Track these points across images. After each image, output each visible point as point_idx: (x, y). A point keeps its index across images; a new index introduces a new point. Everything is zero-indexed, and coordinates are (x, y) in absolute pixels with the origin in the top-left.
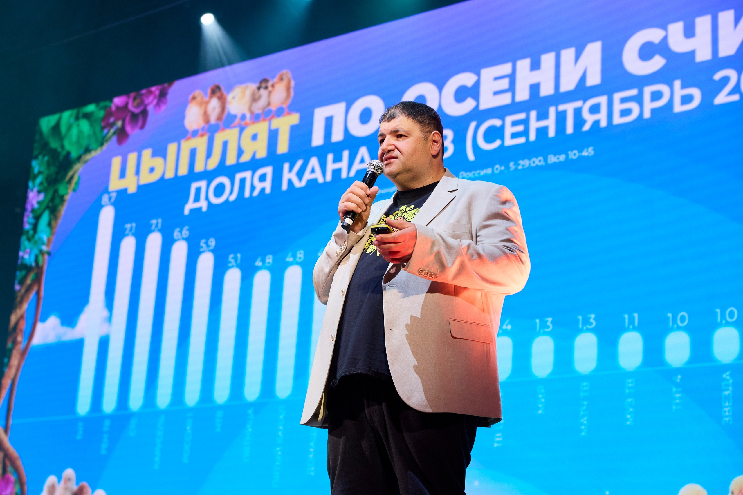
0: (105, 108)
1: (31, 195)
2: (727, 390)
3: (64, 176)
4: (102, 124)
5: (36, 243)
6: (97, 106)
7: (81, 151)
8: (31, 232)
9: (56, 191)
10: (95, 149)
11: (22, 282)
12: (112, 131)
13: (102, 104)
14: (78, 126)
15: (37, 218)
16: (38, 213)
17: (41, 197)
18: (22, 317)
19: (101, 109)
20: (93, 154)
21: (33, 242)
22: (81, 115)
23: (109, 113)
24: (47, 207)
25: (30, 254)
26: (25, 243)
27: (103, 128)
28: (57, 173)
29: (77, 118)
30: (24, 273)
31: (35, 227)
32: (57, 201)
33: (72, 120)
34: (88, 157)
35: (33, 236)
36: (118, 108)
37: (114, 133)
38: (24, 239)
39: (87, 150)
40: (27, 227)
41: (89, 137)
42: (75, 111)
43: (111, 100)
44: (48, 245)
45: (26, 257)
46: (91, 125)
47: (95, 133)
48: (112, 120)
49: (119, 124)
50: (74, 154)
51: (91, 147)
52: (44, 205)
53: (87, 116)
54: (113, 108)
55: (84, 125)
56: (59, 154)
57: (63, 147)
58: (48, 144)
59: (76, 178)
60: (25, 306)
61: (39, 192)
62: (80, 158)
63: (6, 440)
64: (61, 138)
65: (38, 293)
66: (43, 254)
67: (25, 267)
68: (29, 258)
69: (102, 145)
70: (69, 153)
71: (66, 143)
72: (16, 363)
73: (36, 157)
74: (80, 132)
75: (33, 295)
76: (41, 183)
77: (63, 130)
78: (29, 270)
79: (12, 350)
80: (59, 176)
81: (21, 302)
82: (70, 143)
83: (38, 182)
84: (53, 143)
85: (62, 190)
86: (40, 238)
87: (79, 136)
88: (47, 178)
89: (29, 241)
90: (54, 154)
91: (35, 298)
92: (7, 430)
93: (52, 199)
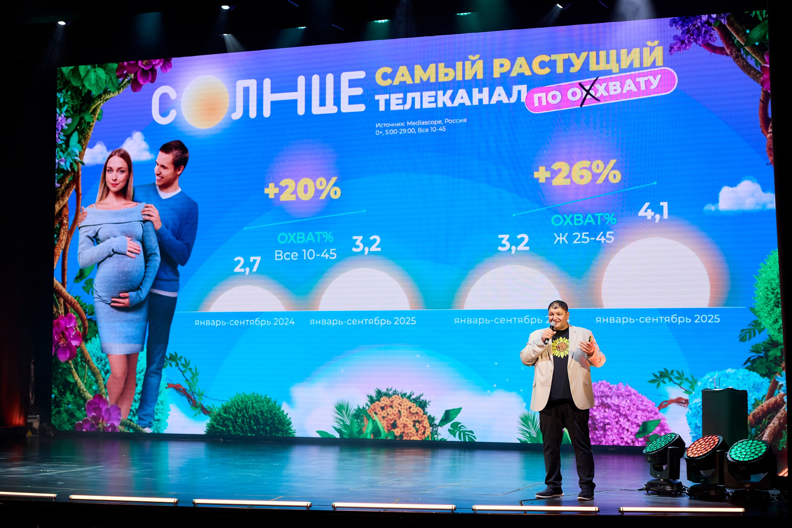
3: (88, 109)
4: (119, 75)
5: (69, 154)
7: (102, 92)
8: (64, 146)
9: (82, 118)
10: (114, 92)
11: (61, 181)
12: (127, 80)
14: (95, 72)
15: (68, 137)
16: (69, 132)
17: (69, 121)
18: (65, 206)
21: (66, 153)
24: (76, 129)
25: (66, 162)
26: (59, 152)
28: (81, 105)
30: (62, 175)
31: (67, 143)
32: (84, 125)
34: (108, 97)
35: (66, 149)
36: (131, 64)
37: (129, 82)
38: (58, 149)
40: (60, 142)
41: (106, 81)
44: (79, 157)
45: (62, 163)
46: (107, 73)
47: (111, 79)
48: (125, 72)
49: (133, 76)
51: (109, 90)
52: (73, 128)
55: (101, 72)
58: (70, 82)
59: (99, 111)
60: (67, 199)
61: (67, 117)
62: (100, 96)
63: (64, 290)
64: (82, 80)
65: (77, 190)
66: (77, 163)
67: (63, 171)
68: (65, 165)
69: (119, 89)
70: (89, 92)
71: (86, 84)
72: (65, 238)
73: (60, 91)
74: (98, 79)
75: (72, 191)
76: (67, 111)
77: (82, 74)
78: (66, 173)
79: (60, 229)
80: (84, 108)
81: (63, 195)
82: (90, 84)
83: (64, 109)
84: (75, 83)
85: (87, 118)
86: (72, 151)
87: (97, 81)
88: (72, 108)
89: (64, 152)
90: (76, 92)
91: (75, 193)
92: (63, 284)
93: (80, 124)
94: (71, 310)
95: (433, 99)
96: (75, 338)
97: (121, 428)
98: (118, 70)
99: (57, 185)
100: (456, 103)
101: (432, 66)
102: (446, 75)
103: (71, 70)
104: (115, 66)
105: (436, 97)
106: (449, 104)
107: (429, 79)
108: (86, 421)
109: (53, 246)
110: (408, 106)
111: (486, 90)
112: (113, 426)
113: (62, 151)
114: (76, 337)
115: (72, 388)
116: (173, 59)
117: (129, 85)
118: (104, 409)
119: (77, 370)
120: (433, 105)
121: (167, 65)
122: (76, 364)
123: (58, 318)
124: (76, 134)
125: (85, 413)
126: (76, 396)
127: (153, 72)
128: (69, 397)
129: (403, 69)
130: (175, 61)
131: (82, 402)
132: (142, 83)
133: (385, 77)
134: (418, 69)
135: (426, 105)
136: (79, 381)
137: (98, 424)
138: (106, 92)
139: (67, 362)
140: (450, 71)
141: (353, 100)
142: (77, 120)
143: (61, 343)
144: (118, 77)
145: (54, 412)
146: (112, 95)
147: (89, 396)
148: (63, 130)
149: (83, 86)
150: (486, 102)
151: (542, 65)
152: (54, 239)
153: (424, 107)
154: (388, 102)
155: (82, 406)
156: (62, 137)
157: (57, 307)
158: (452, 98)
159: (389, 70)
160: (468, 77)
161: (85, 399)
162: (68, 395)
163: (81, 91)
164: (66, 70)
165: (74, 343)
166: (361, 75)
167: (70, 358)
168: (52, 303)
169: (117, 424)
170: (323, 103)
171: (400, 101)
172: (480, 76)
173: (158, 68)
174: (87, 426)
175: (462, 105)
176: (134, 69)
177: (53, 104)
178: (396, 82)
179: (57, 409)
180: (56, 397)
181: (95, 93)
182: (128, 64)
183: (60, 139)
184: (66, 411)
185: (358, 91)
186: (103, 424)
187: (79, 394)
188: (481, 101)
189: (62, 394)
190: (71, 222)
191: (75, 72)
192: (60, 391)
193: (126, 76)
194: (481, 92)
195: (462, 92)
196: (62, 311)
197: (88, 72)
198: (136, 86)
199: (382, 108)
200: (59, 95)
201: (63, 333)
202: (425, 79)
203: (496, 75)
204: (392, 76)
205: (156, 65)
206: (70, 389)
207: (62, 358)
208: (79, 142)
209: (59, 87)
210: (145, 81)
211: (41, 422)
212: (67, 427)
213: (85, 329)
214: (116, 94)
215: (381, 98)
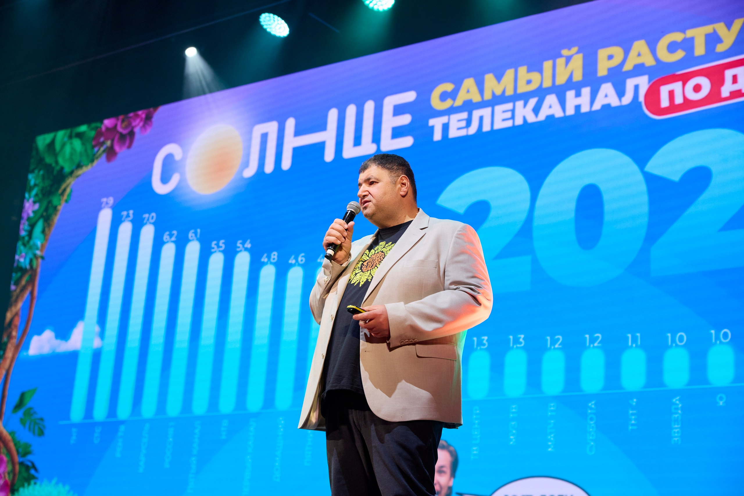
0: (96, 128)
1: (27, 205)
2: (676, 413)
3: (58, 189)
4: (93, 143)
5: (30, 248)
6: (89, 127)
7: (74, 167)
8: (27, 238)
9: (50, 203)
10: (86, 166)
11: (17, 283)
12: (102, 149)
13: (93, 125)
14: (71, 144)
15: (32, 226)
16: (32, 222)
17: (36, 207)
18: (17, 314)
19: (92, 129)
20: (85, 169)
21: (28, 247)
22: (73, 134)
23: (99, 134)
24: (41, 217)
25: (24, 258)
26: (20, 247)
27: (94, 147)
28: (51, 186)
29: (70, 137)
30: (20, 274)
31: (30, 234)
32: (51, 210)
33: (66, 139)
34: (80, 172)
35: (28, 242)
36: (107, 129)
37: (104, 151)
38: (19, 243)
39: (79, 166)
40: (23, 233)
41: (81, 153)
42: (68, 131)
43: (102, 122)
44: (41, 250)
45: (22, 260)
46: (83, 144)
47: (86, 150)
48: (102, 139)
49: (109, 143)
50: (67, 170)
51: (82, 164)
52: (39, 213)
53: (80, 135)
54: (103, 128)
55: (77, 143)
56: (53, 168)
57: (57, 162)
58: (43, 157)
59: (68, 191)
60: (20, 305)
61: (35, 203)
62: (72, 172)
67: (21, 269)
68: (24, 262)
69: (93, 161)
70: (62, 169)
71: (60, 157)
73: (33, 171)
74: (72, 150)
76: (36, 195)
77: (57, 143)
78: (24, 272)
80: (53, 189)
81: (17, 301)
82: (64, 157)
83: (33, 193)
85: (56, 202)
86: (34, 244)
87: (72, 153)
88: (42, 191)
89: (25, 246)
90: (49, 169)
93: (46, 210)
95: (509, 115)
98: (94, 138)
100: (542, 116)
101: (509, 74)
102: (529, 82)
105: (513, 111)
106: (531, 118)
107: (504, 92)
110: (473, 130)
111: (586, 91)
113: (23, 244)
116: (157, 109)
117: (105, 154)
120: (509, 124)
124: (41, 222)
129: (469, 83)
132: (118, 150)
133: (444, 97)
134: (490, 79)
135: (499, 125)
140: (535, 77)
141: (397, 132)
148: (28, 218)
150: (585, 109)
151: (672, 47)
153: (497, 127)
154: (446, 128)
156: (26, 228)
158: (536, 110)
159: (449, 87)
160: (561, 80)
166: (410, 96)
170: (357, 141)
171: (463, 124)
172: (578, 77)
175: (551, 118)
178: (459, 102)
182: (99, 125)
185: (406, 119)
188: (578, 108)
191: (51, 142)
193: (102, 144)
194: (578, 95)
195: (551, 99)
199: (437, 136)
200: (30, 175)
202: (498, 92)
203: (602, 71)
204: (453, 95)
208: (44, 233)
214: (89, 167)
215: (437, 123)
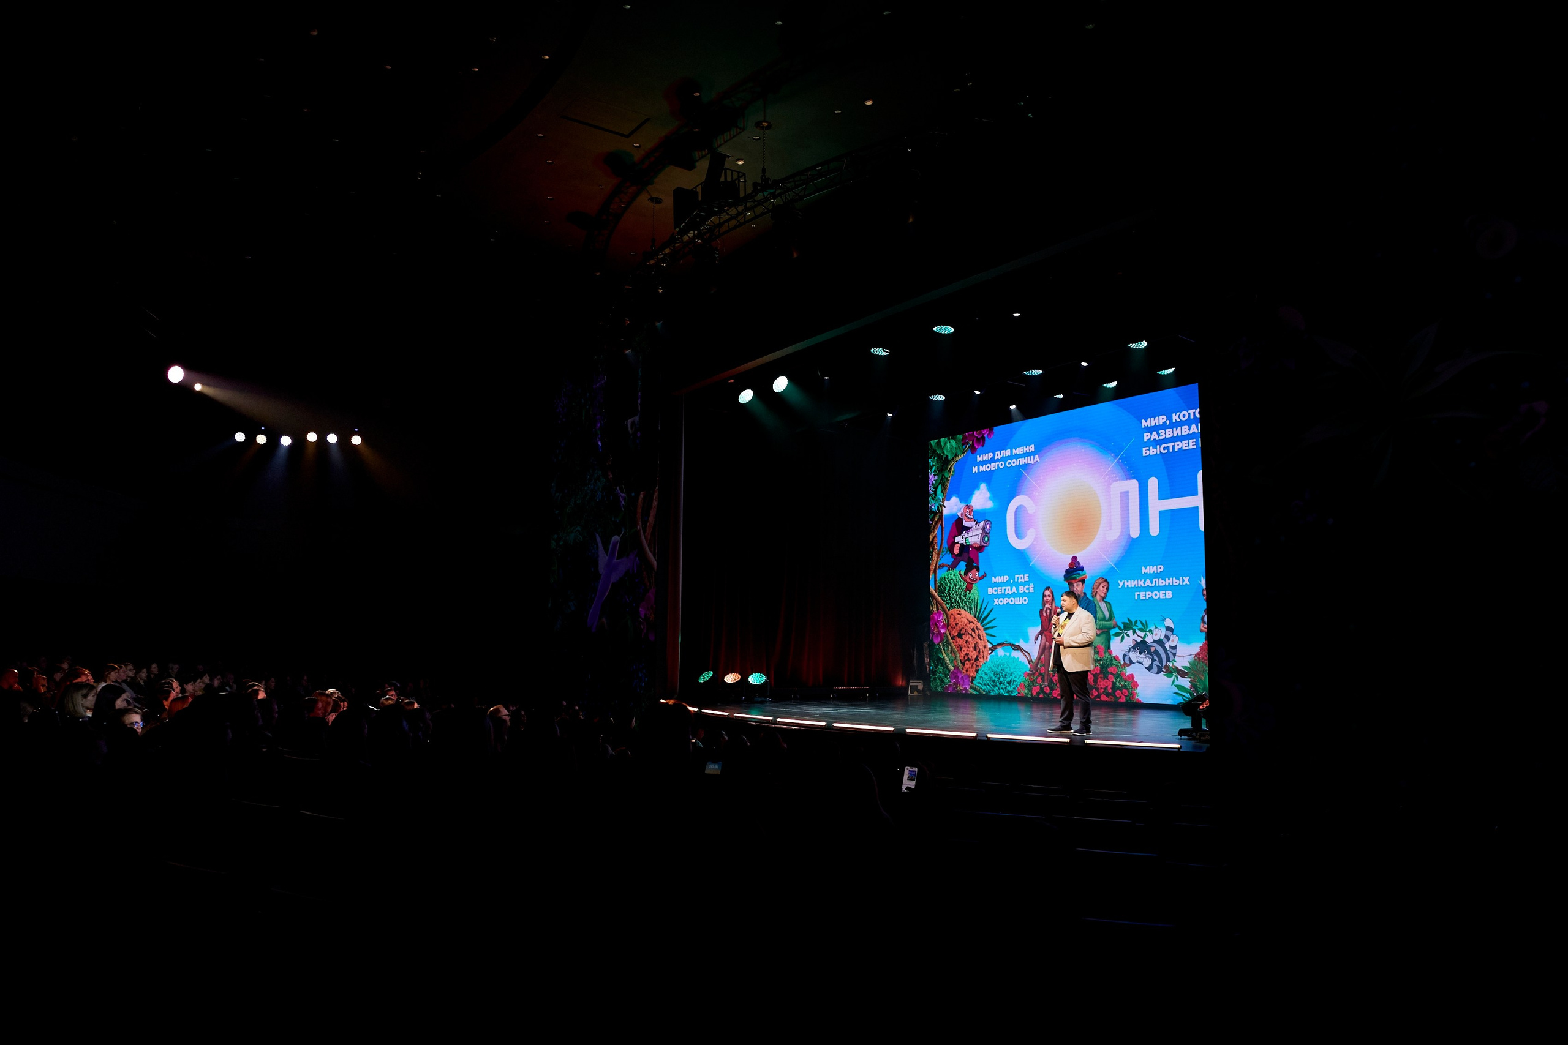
1: (932, 476)
3: (947, 468)
5: (936, 500)
7: (954, 456)
9: (943, 475)
11: (933, 520)
12: (968, 446)
15: (936, 488)
16: (936, 486)
17: (936, 478)
18: (935, 536)
23: (967, 439)
24: (940, 483)
26: (931, 500)
28: (943, 466)
29: (951, 441)
30: (933, 516)
31: (935, 493)
32: (944, 480)
34: (958, 459)
35: (935, 497)
38: (930, 497)
40: (931, 493)
41: (956, 450)
44: (943, 502)
45: (933, 507)
46: (957, 443)
47: (958, 449)
49: (971, 443)
51: (958, 454)
52: (939, 481)
53: (954, 440)
55: (955, 445)
58: (936, 451)
59: (953, 469)
60: (936, 531)
61: (935, 475)
62: (953, 459)
63: (936, 594)
64: (942, 449)
65: (942, 525)
66: (941, 506)
67: (933, 512)
68: (934, 508)
69: (964, 453)
70: (947, 456)
71: (945, 451)
72: (935, 558)
73: (931, 458)
74: (952, 446)
75: (939, 526)
76: (935, 471)
77: (942, 444)
78: (935, 513)
79: (933, 551)
80: (944, 468)
81: (934, 529)
82: (947, 451)
83: (933, 470)
84: (938, 451)
85: (946, 475)
86: (939, 499)
87: (951, 448)
88: (938, 469)
89: (933, 499)
90: (939, 456)
91: (940, 530)
92: (935, 591)
93: (942, 479)
94: (940, 608)
96: (942, 628)
97: (971, 691)
98: (963, 440)
99: (931, 522)
103: (937, 443)
104: (961, 437)
108: (950, 685)
109: (929, 564)
112: (965, 689)
113: (933, 498)
114: (944, 627)
115: (941, 661)
116: (995, 428)
117: (969, 450)
118: (960, 677)
119: (944, 650)
121: (991, 432)
122: (944, 646)
123: (933, 614)
124: (940, 486)
125: (949, 679)
126: (944, 667)
127: (983, 438)
128: (940, 668)
130: (996, 429)
131: (947, 672)
132: (976, 447)
136: (946, 657)
137: (957, 688)
138: (956, 455)
139: (938, 644)
142: (940, 478)
143: (935, 631)
144: (963, 445)
145: (932, 679)
146: (960, 457)
147: (952, 668)
148: (933, 484)
149: (943, 453)
152: (929, 559)
155: (948, 675)
156: (933, 489)
157: (932, 606)
161: (949, 670)
162: (939, 667)
163: (942, 456)
164: (933, 442)
165: (943, 631)
167: (940, 642)
168: (929, 603)
169: (968, 688)
173: (986, 436)
174: (951, 689)
176: (972, 437)
177: (927, 467)
179: (933, 677)
180: (933, 669)
181: (950, 457)
182: (968, 434)
183: (931, 489)
184: (939, 678)
186: (960, 688)
187: (946, 667)
189: (936, 666)
190: (938, 549)
191: (939, 443)
192: (935, 664)
193: (967, 443)
196: (935, 609)
197: (946, 443)
198: (973, 450)
200: (930, 460)
201: (936, 624)
205: (984, 434)
206: (941, 663)
207: (936, 641)
208: (942, 492)
209: (930, 455)
210: (978, 446)
211: (924, 685)
212: (940, 689)
213: (948, 621)
214: (962, 456)
